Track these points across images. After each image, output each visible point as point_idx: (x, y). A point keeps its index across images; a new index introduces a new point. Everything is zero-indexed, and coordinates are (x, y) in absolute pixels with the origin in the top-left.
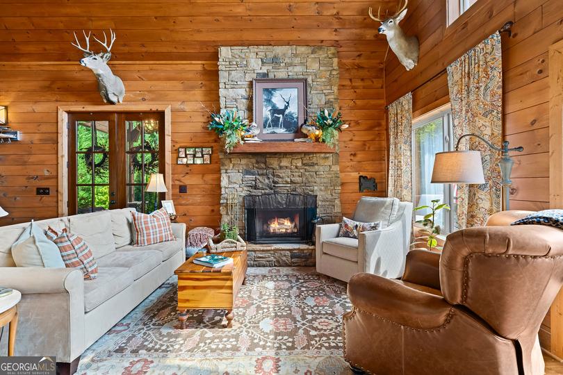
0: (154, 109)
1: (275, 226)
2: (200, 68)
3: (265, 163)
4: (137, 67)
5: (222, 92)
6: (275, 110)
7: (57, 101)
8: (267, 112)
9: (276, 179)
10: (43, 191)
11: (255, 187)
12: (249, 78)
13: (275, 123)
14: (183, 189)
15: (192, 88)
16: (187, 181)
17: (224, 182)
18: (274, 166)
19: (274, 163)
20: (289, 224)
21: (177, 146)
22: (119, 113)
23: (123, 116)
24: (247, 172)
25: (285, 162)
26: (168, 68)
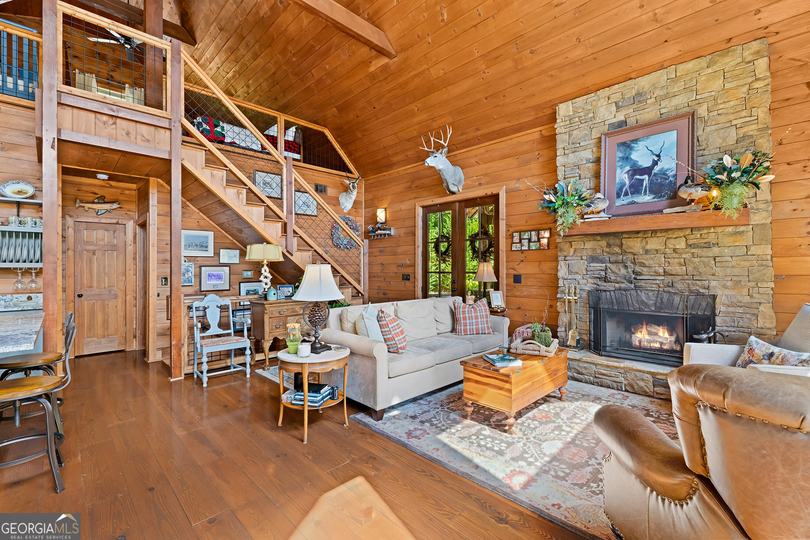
0: (489, 193)
1: (642, 336)
2: (536, 136)
3: (621, 246)
4: (474, 153)
5: (560, 160)
6: (637, 170)
7: (415, 198)
8: (622, 176)
9: (638, 269)
10: (406, 278)
11: (606, 280)
12: (595, 134)
13: (636, 188)
14: (517, 279)
15: (528, 162)
16: (522, 269)
17: (562, 272)
18: (635, 250)
19: (635, 245)
20: (667, 335)
21: (511, 230)
22: (460, 202)
23: (463, 204)
24: (593, 259)
25: (654, 244)
26: (503, 145)
